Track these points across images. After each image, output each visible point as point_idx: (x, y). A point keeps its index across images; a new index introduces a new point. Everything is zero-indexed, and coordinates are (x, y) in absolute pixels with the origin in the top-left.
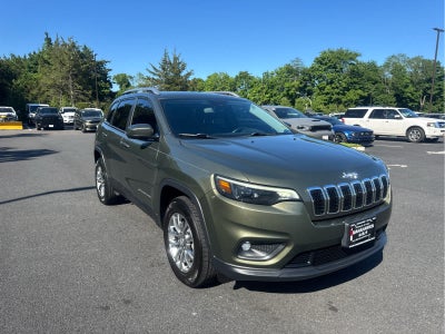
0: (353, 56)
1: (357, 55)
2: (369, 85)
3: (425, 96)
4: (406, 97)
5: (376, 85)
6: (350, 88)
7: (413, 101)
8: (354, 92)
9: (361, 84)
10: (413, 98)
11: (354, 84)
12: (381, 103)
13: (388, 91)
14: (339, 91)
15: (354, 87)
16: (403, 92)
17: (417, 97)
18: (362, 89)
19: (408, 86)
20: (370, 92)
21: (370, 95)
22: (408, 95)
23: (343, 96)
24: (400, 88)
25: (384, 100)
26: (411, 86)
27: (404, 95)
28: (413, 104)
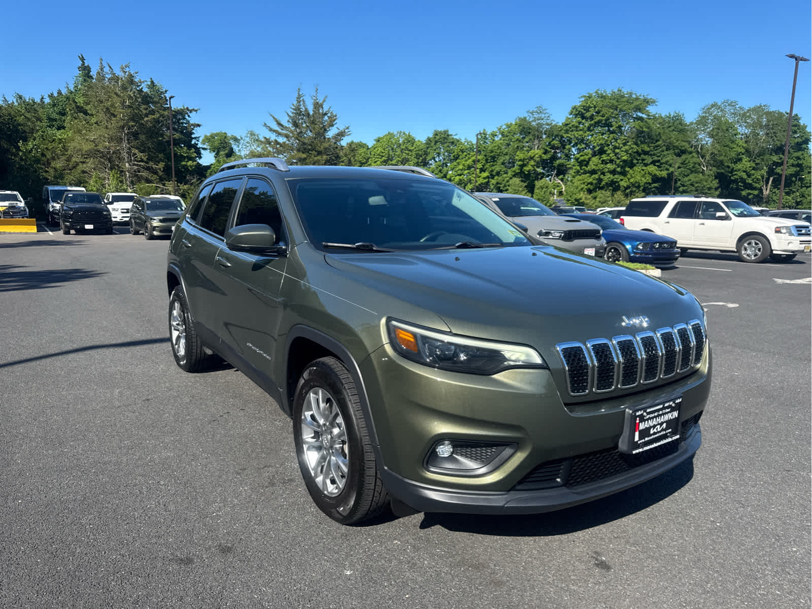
0: (641, 105)
2: (669, 157)
3: (771, 179)
4: (738, 179)
5: (684, 157)
6: (635, 161)
7: (750, 187)
8: (643, 170)
9: (654, 155)
10: (751, 182)
11: (642, 156)
12: (691, 191)
13: (705, 169)
14: (615, 168)
15: (643, 160)
16: (733, 171)
17: (758, 179)
18: (657, 164)
19: (740, 160)
20: (671, 169)
21: (670, 175)
22: (740, 175)
23: (622, 177)
24: (726, 164)
25: (696, 185)
26: (745, 159)
27: (733, 175)
28: (750, 191)
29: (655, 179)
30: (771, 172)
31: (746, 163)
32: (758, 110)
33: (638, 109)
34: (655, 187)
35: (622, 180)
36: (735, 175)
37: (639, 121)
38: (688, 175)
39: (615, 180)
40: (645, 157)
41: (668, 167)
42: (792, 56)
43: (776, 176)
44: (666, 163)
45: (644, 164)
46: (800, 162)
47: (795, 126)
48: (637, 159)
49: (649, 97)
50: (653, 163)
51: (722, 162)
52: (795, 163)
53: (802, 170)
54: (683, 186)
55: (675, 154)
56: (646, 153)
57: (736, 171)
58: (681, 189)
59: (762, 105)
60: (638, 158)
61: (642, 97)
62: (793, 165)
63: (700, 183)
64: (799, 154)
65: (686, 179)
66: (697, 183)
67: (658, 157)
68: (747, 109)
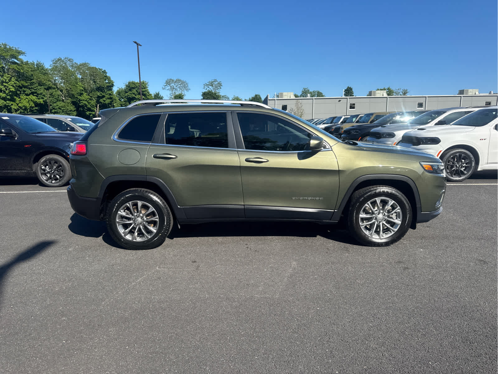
0: (16, 54)
1: (20, 53)
2: (41, 90)
3: (98, 105)
4: (83, 105)
5: (50, 91)
6: (18, 92)
7: (89, 110)
8: (27, 98)
9: (32, 88)
10: (90, 107)
11: (23, 88)
12: (60, 112)
13: (64, 98)
14: (6, 96)
15: (24, 91)
16: (80, 100)
17: (93, 105)
18: (35, 94)
19: (82, 94)
20: (45, 98)
21: (45, 102)
22: (84, 103)
23: (12, 103)
24: (76, 96)
25: (63, 109)
26: (85, 94)
27: (80, 103)
28: (90, 112)
29: (36, 104)
30: (98, 102)
31: (85, 96)
32: (84, 65)
33: (13, 56)
34: (36, 110)
35: (12, 105)
36: (82, 103)
37: (16, 65)
38: (56, 102)
39: (7, 104)
40: (25, 89)
41: (43, 97)
42: (135, 43)
43: (100, 104)
44: (41, 94)
45: (25, 94)
46: (111, 96)
47: (105, 77)
48: (19, 91)
49: (19, 49)
50: (32, 93)
51: (73, 95)
52: (109, 97)
53: (112, 101)
54: (54, 109)
55: (45, 89)
56: (25, 87)
57: (82, 100)
58: (53, 111)
59: (86, 63)
60: (21, 90)
61: (14, 49)
62: (108, 98)
63: (64, 107)
64: (110, 92)
65: (55, 105)
66: (62, 107)
67: (35, 90)
68: (79, 64)
